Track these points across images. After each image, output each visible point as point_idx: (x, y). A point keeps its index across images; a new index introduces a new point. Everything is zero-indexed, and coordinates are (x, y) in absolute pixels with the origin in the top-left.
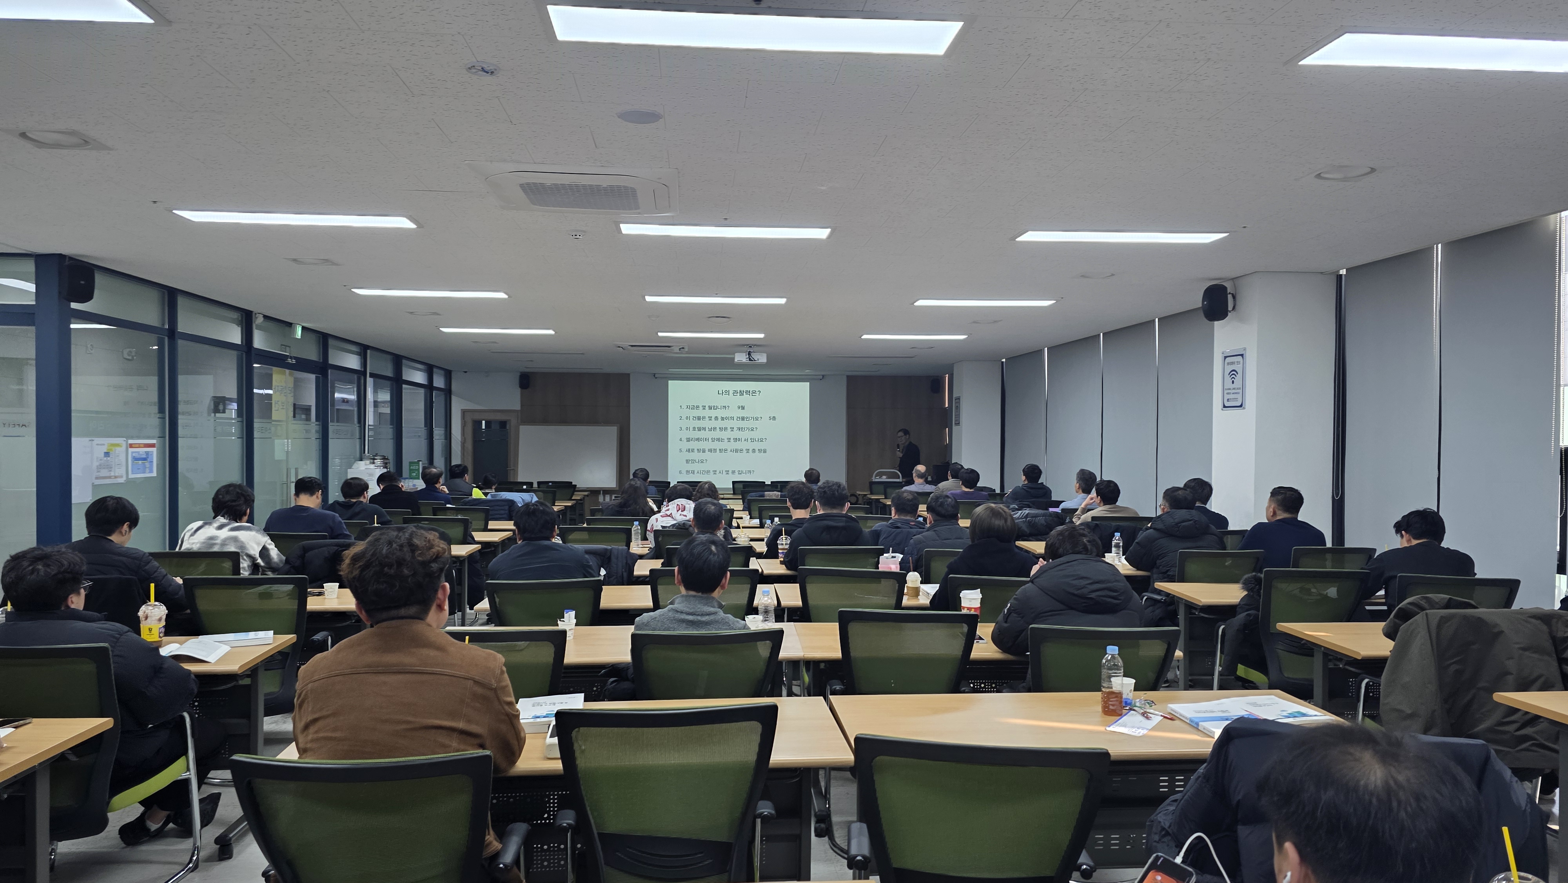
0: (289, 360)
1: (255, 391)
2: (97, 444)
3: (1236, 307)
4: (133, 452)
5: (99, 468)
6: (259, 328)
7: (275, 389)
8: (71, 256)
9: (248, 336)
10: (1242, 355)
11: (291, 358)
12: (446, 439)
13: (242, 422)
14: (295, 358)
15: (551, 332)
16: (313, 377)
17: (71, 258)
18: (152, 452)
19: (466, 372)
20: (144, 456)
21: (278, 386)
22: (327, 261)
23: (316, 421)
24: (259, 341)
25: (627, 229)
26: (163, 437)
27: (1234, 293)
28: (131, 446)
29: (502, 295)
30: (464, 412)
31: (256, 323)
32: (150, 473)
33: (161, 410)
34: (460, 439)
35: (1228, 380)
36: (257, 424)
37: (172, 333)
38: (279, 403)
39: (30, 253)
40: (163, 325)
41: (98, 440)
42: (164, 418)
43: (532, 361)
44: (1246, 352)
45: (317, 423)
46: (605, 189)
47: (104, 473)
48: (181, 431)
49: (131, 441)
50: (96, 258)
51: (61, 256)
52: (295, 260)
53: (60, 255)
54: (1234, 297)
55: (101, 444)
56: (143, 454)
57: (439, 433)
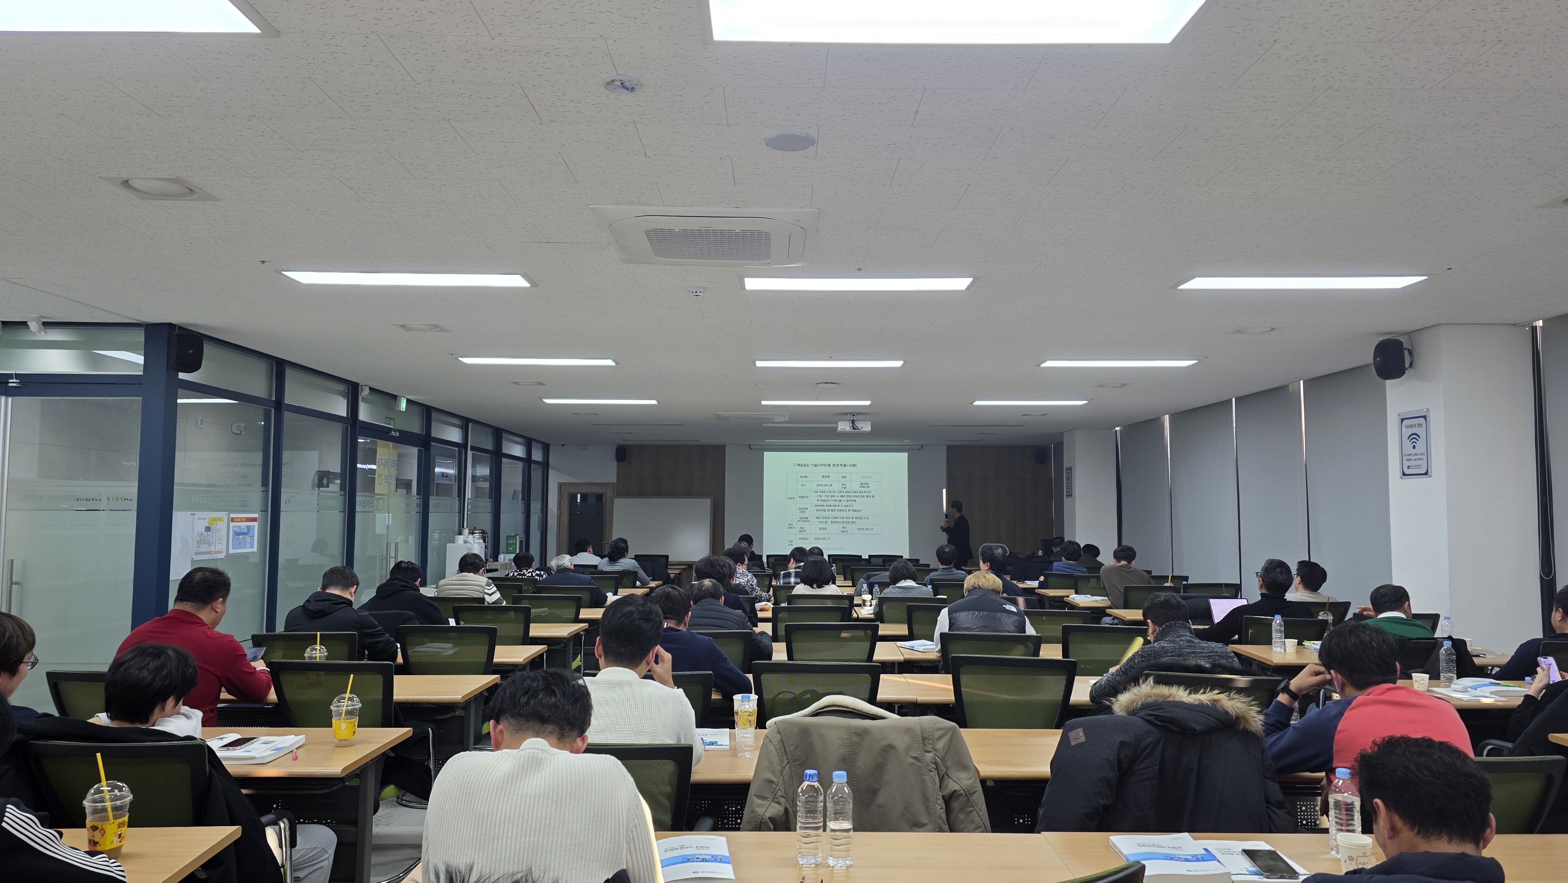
0: (393, 433)
1: (359, 466)
2: (199, 519)
3: (1414, 364)
4: (234, 527)
5: (200, 542)
6: (364, 400)
7: (379, 462)
8: (180, 325)
9: (353, 408)
10: (1425, 417)
11: (395, 431)
12: (542, 513)
13: (345, 495)
14: (399, 431)
15: (654, 402)
16: (414, 451)
17: (180, 328)
18: (254, 526)
19: (564, 445)
20: (246, 531)
21: (382, 459)
22: (435, 327)
23: (417, 495)
24: (364, 414)
25: (752, 284)
26: (267, 511)
27: (1411, 349)
28: (233, 520)
29: (610, 363)
30: (561, 486)
31: (362, 395)
32: (250, 548)
33: (265, 483)
34: (556, 513)
35: (1408, 445)
36: (359, 498)
37: (279, 405)
38: (383, 477)
39: (140, 322)
40: (271, 396)
41: (199, 514)
42: (268, 491)
43: (630, 433)
44: (1429, 413)
45: (419, 497)
46: (737, 235)
47: (204, 548)
48: (283, 506)
49: (232, 516)
50: (205, 327)
51: (171, 326)
52: (403, 326)
53: (170, 324)
54: (1410, 353)
55: (203, 518)
56: (243, 529)
57: (536, 506)
